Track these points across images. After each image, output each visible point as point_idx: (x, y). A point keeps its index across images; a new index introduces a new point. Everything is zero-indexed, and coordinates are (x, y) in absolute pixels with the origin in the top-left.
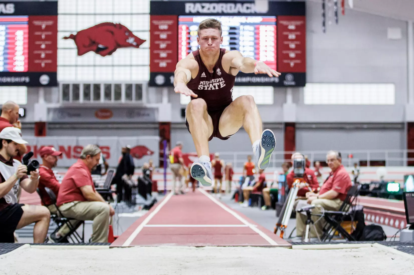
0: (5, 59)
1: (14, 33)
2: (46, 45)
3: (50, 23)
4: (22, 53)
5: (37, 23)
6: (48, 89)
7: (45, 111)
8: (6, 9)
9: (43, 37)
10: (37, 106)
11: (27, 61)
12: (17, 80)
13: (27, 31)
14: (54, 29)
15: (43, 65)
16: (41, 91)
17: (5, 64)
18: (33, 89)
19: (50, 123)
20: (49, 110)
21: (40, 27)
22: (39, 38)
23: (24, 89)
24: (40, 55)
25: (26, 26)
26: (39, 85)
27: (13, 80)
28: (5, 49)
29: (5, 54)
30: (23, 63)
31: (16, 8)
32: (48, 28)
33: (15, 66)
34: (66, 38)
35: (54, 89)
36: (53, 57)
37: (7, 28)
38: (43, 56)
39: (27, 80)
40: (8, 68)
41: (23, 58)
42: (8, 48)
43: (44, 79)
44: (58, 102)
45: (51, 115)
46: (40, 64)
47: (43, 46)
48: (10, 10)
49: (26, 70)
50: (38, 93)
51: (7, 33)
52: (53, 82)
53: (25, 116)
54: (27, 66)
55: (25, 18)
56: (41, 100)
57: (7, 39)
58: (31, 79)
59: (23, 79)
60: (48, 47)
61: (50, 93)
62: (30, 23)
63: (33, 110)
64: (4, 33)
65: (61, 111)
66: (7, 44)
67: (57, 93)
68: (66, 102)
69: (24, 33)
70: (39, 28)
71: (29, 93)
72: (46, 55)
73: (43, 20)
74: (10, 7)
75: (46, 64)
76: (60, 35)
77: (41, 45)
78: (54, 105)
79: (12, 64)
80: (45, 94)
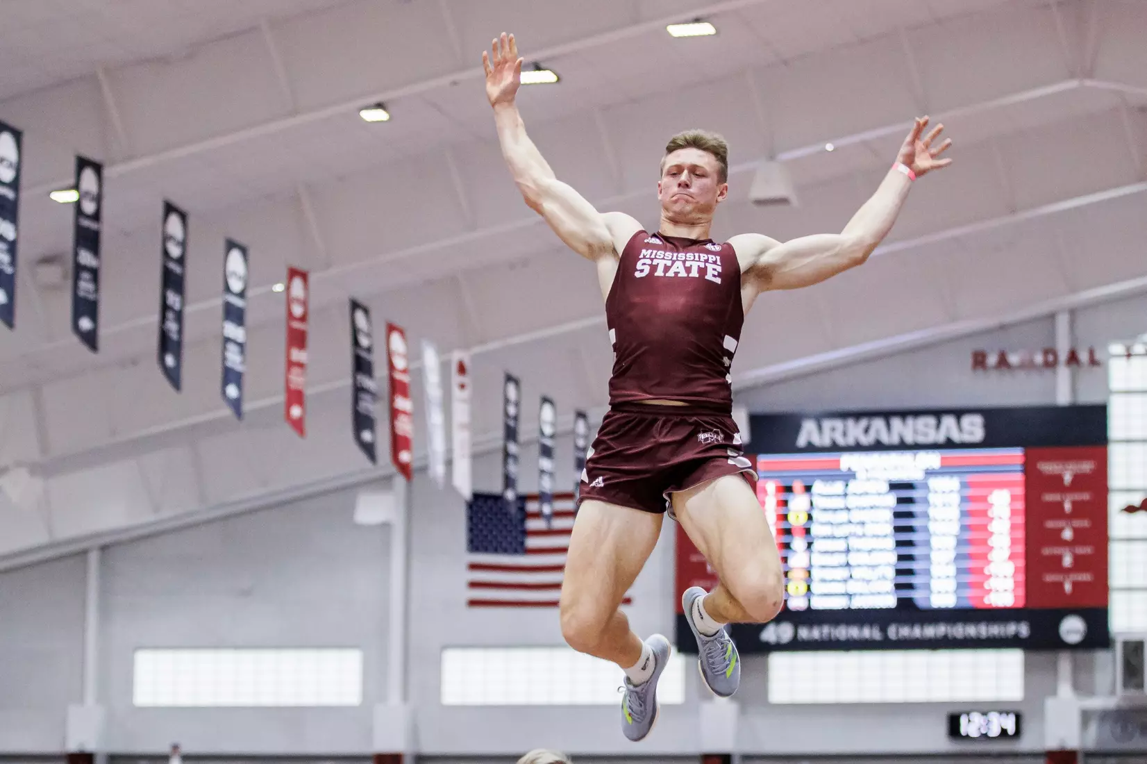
0: (960, 571)
1: (984, 499)
2: (1076, 531)
3: (1087, 467)
4: (1007, 553)
5: (1048, 468)
6: (1082, 656)
7: (1075, 720)
8: (960, 429)
9: (1068, 507)
10: (1050, 703)
11: (1021, 578)
12: (995, 630)
13: (1020, 491)
14: (1097, 484)
15: (1068, 587)
16: (1065, 663)
17: (960, 586)
18: (1042, 658)
19: (1090, 755)
20: (1086, 716)
21: (1059, 478)
22: (1056, 511)
23: (1014, 659)
24: (1059, 559)
25: (1019, 477)
26: (1058, 645)
27: (984, 630)
28: (960, 542)
29: (959, 557)
30: (1010, 584)
31: (987, 427)
32: (1080, 482)
33: (989, 591)
34: (1131, 509)
35: (1101, 656)
36: (1097, 563)
37: (964, 485)
38: (1067, 561)
39: (1024, 630)
40: (969, 599)
41: (1009, 568)
42: (970, 542)
43: (1072, 628)
44: (1113, 692)
45: (1093, 729)
46: (1060, 585)
47: (1068, 534)
48: (971, 433)
49: (1021, 604)
50: (1054, 669)
51: (964, 499)
52: (1098, 636)
53: (1018, 732)
54: (1021, 592)
55: (1016, 454)
56: (1065, 690)
57: (964, 514)
58: (1032, 628)
59: (1011, 629)
60: (1080, 537)
61: (1090, 669)
62: (1029, 469)
63: (1040, 713)
64: (955, 498)
65: (1123, 718)
66: (964, 528)
67: (1108, 665)
68: (1132, 692)
69: (1013, 498)
70: (1055, 483)
71: (1028, 668)
72: (1077, 558)
73: (1066, 458)
74: (972, 424)
75: (1075, 585)
76: (1116, 502)
77: (1061, 530)
78: (1102, 702)
79: (979, 585)
80: (1076, 670)
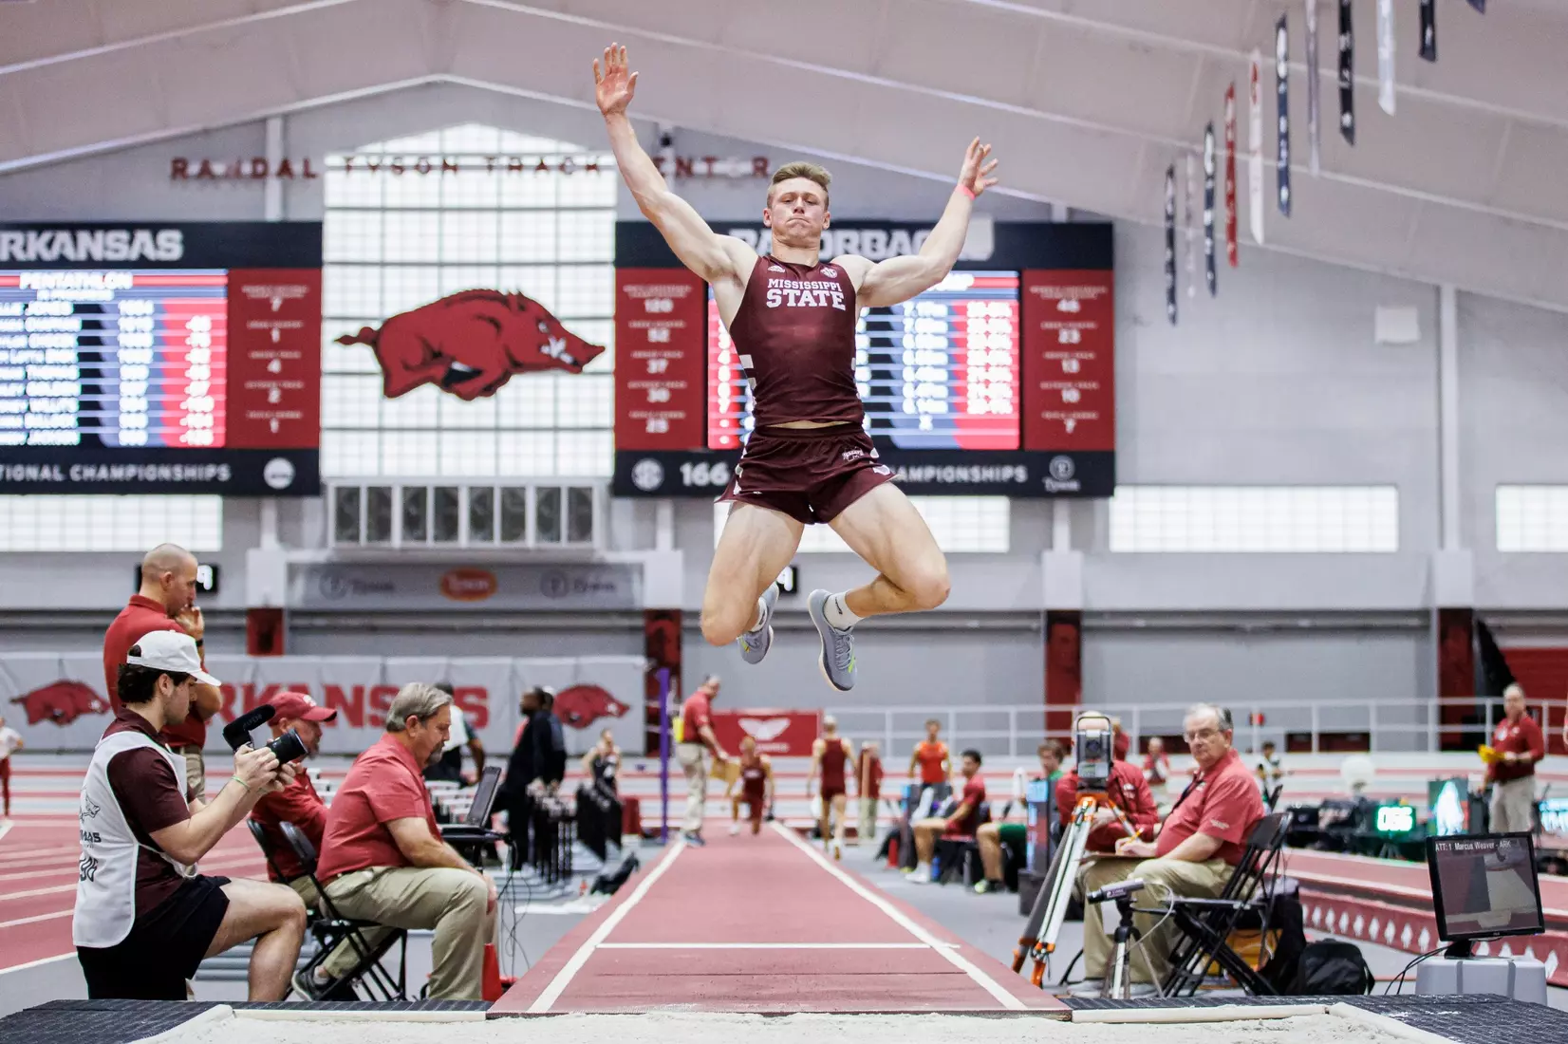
0: (153, 406)
1: (181, 325)
2: (284, 362)
3: (298, 291)
4: (205, 386)
5: (254, 291)
6: (289, 503)
7: (281, 574)
8: (156, 246)
9: (276, 335)
10: (253, 555)
11: (222, 414)
12: (192, 473)
13: (222, 317)
14: (309, 311)
15: (274, 426)
16: (269, 511)
17: (153, 422)
18: (247, 504)
19: (295, 613)
20: (293, 570)
21: (266, 303)
22: (263, 340)
23: (211, 506)
24: (266, 393)
25: (222, 301)
26: (263, 490)
27: (179, 473)
28: (154, 373)
29: (151, 390)
30: (209, 420)
31: (187, 243)
32: (290, 308)
33: (187, 428)
34: (346, 340)
35: (310, 504)
36: (308, 400)
37: (158, 309)
38: (274, 396)
39: (224, 473)
40: (163, 437)
41: (209, 403)
42: (164, 373)
43: (279, 472)
44: (323, 544)
45: (300, 584)
46: (266, 423)
47: (275, 367)
48: (169, 250)
49: (221, 443)
50: (257, 517)
51: (159, 325)
52: (307, 482)
53: (215, 588)
54: (221, 430)
55: (218, 276)
56: (269, 540)
57: (159, 341)
58: (233, 471)
59: (210, 471)
60: (289, 370)
61: (298, 518)
62: (233, 291)
63: (242, 567)
64: (148, 324)
65: (332, 573)
66: (159, 357)
67: (318, 516)
68: (346, 545)
69: (215, 325)
70: (262, 308)
71: (227, 516)
72: (285, 394)
73: (275, 281)
74: (169, 240)
75: (283, 423)
76: (330, 331)
77: (268, 361)
78: (308, 555)
79: (175, 422)
80: (281, 519)
